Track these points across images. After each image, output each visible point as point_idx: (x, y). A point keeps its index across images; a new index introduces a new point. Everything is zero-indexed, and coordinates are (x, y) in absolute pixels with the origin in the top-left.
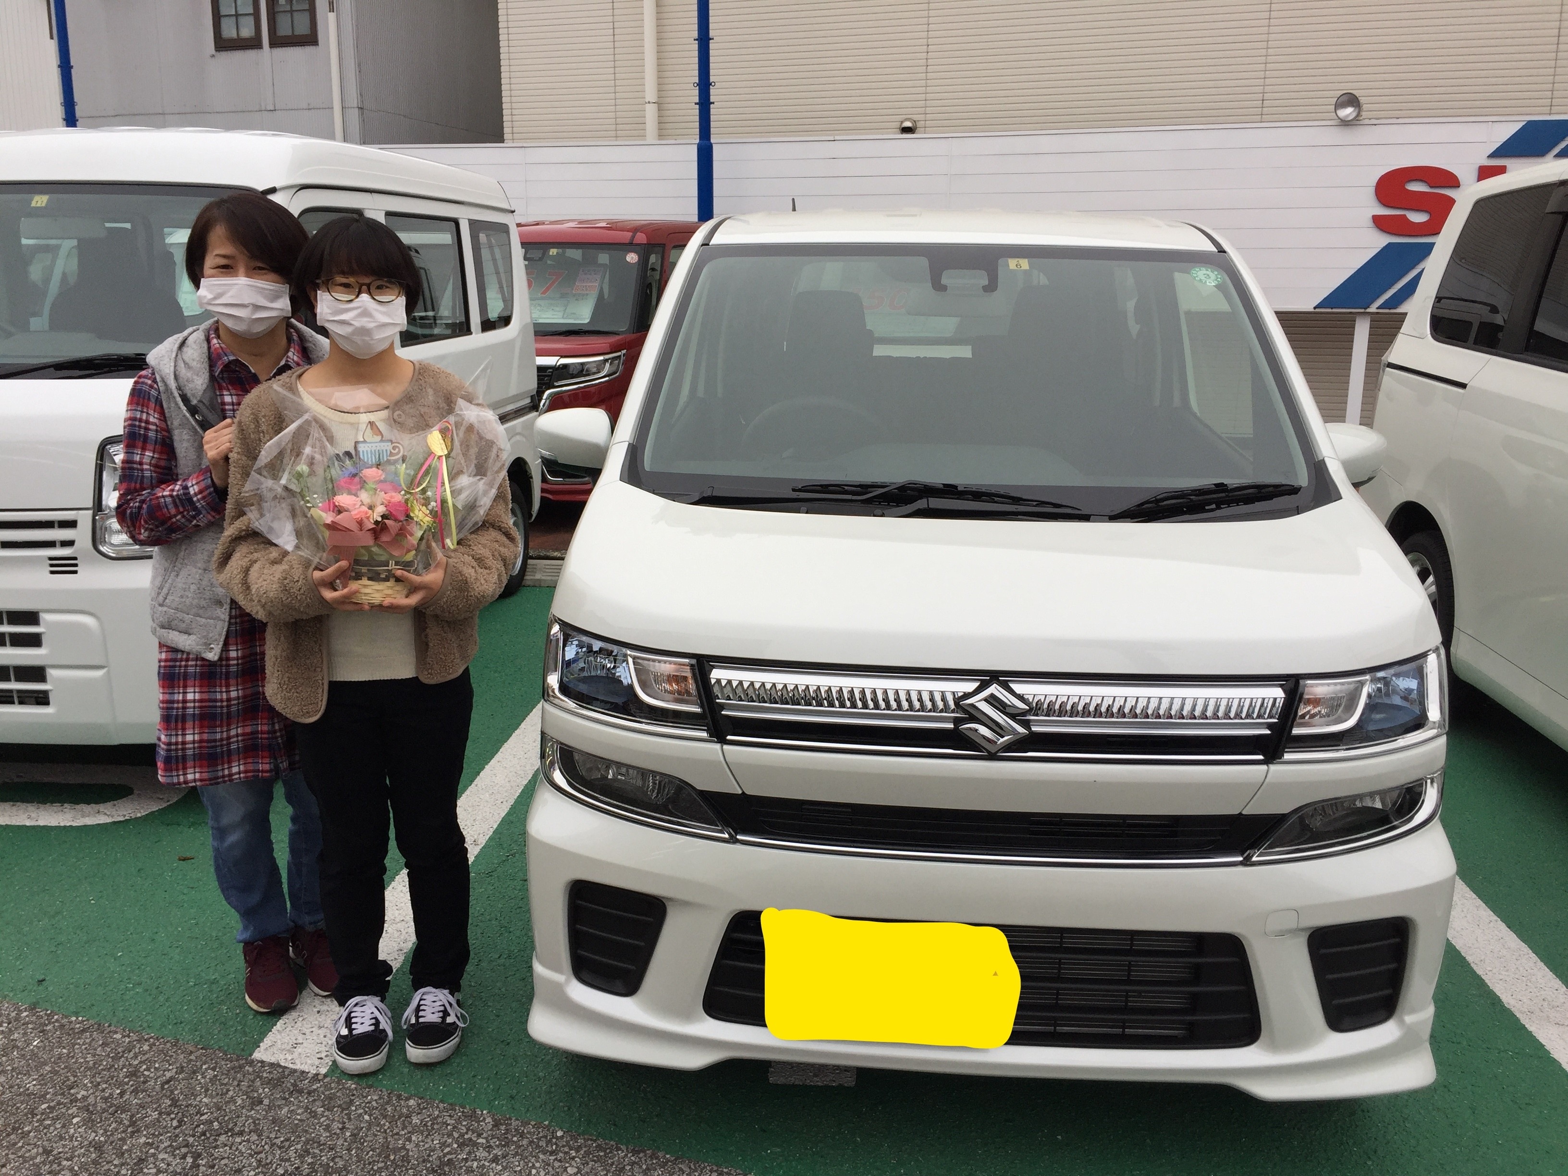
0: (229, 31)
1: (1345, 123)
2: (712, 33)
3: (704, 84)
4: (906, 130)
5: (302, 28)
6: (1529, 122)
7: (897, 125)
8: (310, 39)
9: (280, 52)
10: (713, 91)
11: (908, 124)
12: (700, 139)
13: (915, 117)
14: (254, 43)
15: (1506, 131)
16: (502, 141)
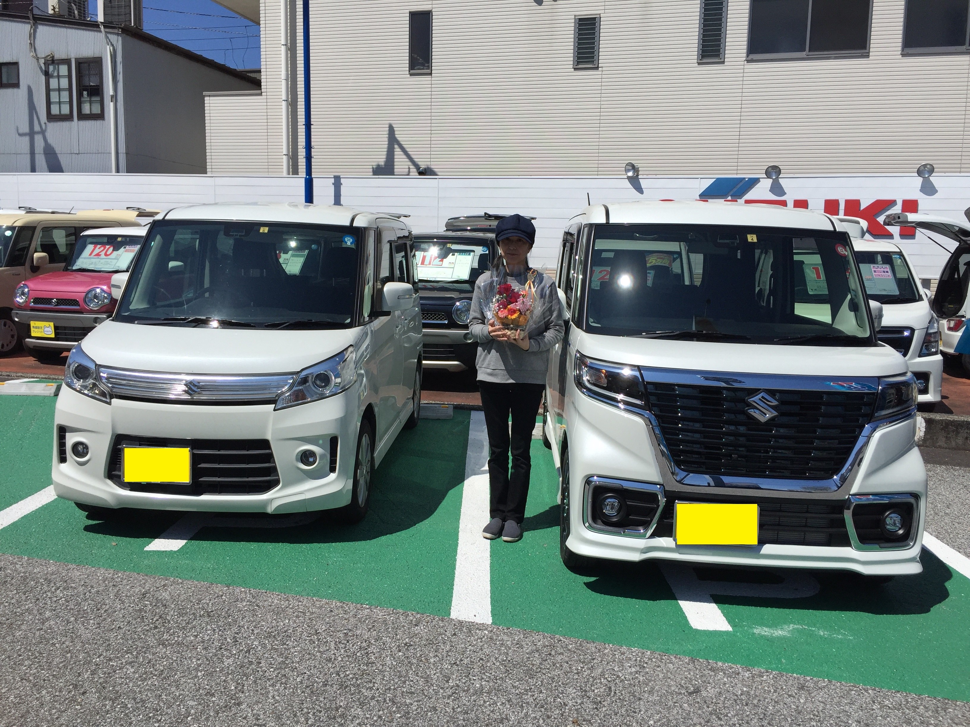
0: (55, 110)
2: (312, 121)
3: (309, 147)
4: (421, 174)
5: (96, 109)
6: (718, 179)
7: (416, 171)
8: (100, 116)
9: (83, 123)
10: (313, 150)
11: (421, 171)
12: (307, 175)
14: (68, 118)
15: (707, 183)
16: (206, 173)
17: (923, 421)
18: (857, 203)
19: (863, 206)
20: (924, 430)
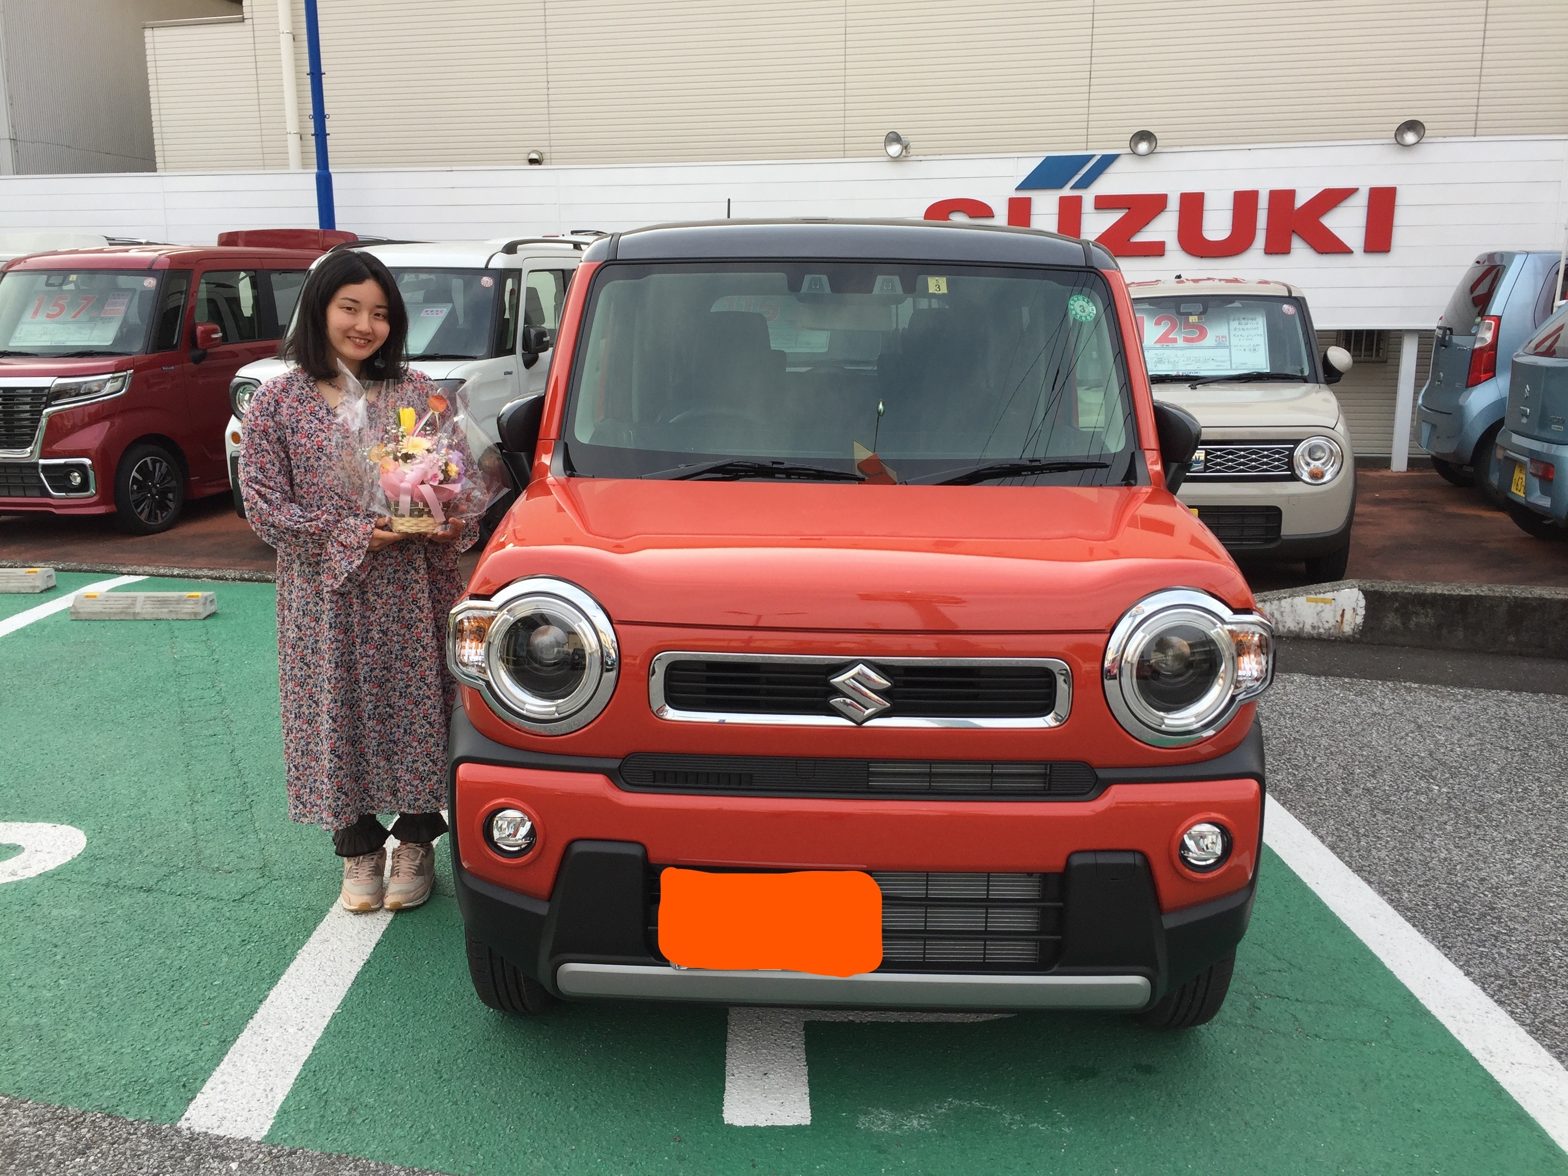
1: (896, 159)
2: (324, 69)
3: (319, 116)
4: (532, 161)
6: (1048, 158)
7: (525, 156)
10: (328, 123)
11: (534, 156)
12: (319, 168)
13: (541, 150)
15: (1028, 166)
17: (1361, 596)
18: (1290, 195)
19: (1300, 201)
20: (1364, 612)
